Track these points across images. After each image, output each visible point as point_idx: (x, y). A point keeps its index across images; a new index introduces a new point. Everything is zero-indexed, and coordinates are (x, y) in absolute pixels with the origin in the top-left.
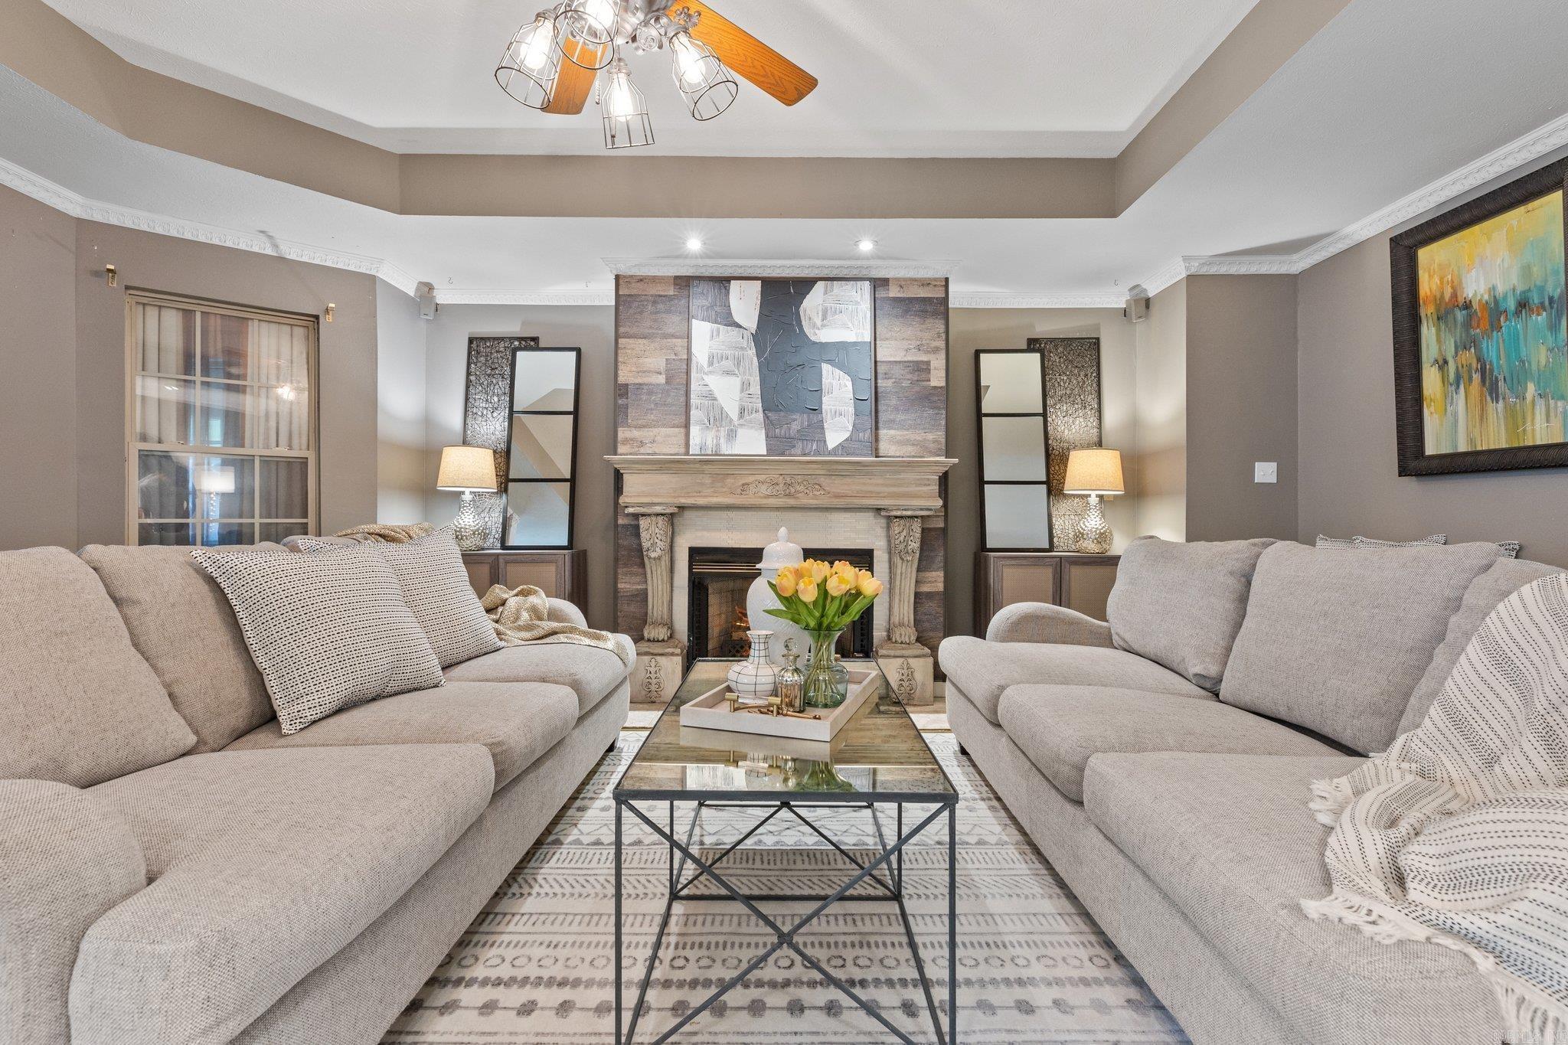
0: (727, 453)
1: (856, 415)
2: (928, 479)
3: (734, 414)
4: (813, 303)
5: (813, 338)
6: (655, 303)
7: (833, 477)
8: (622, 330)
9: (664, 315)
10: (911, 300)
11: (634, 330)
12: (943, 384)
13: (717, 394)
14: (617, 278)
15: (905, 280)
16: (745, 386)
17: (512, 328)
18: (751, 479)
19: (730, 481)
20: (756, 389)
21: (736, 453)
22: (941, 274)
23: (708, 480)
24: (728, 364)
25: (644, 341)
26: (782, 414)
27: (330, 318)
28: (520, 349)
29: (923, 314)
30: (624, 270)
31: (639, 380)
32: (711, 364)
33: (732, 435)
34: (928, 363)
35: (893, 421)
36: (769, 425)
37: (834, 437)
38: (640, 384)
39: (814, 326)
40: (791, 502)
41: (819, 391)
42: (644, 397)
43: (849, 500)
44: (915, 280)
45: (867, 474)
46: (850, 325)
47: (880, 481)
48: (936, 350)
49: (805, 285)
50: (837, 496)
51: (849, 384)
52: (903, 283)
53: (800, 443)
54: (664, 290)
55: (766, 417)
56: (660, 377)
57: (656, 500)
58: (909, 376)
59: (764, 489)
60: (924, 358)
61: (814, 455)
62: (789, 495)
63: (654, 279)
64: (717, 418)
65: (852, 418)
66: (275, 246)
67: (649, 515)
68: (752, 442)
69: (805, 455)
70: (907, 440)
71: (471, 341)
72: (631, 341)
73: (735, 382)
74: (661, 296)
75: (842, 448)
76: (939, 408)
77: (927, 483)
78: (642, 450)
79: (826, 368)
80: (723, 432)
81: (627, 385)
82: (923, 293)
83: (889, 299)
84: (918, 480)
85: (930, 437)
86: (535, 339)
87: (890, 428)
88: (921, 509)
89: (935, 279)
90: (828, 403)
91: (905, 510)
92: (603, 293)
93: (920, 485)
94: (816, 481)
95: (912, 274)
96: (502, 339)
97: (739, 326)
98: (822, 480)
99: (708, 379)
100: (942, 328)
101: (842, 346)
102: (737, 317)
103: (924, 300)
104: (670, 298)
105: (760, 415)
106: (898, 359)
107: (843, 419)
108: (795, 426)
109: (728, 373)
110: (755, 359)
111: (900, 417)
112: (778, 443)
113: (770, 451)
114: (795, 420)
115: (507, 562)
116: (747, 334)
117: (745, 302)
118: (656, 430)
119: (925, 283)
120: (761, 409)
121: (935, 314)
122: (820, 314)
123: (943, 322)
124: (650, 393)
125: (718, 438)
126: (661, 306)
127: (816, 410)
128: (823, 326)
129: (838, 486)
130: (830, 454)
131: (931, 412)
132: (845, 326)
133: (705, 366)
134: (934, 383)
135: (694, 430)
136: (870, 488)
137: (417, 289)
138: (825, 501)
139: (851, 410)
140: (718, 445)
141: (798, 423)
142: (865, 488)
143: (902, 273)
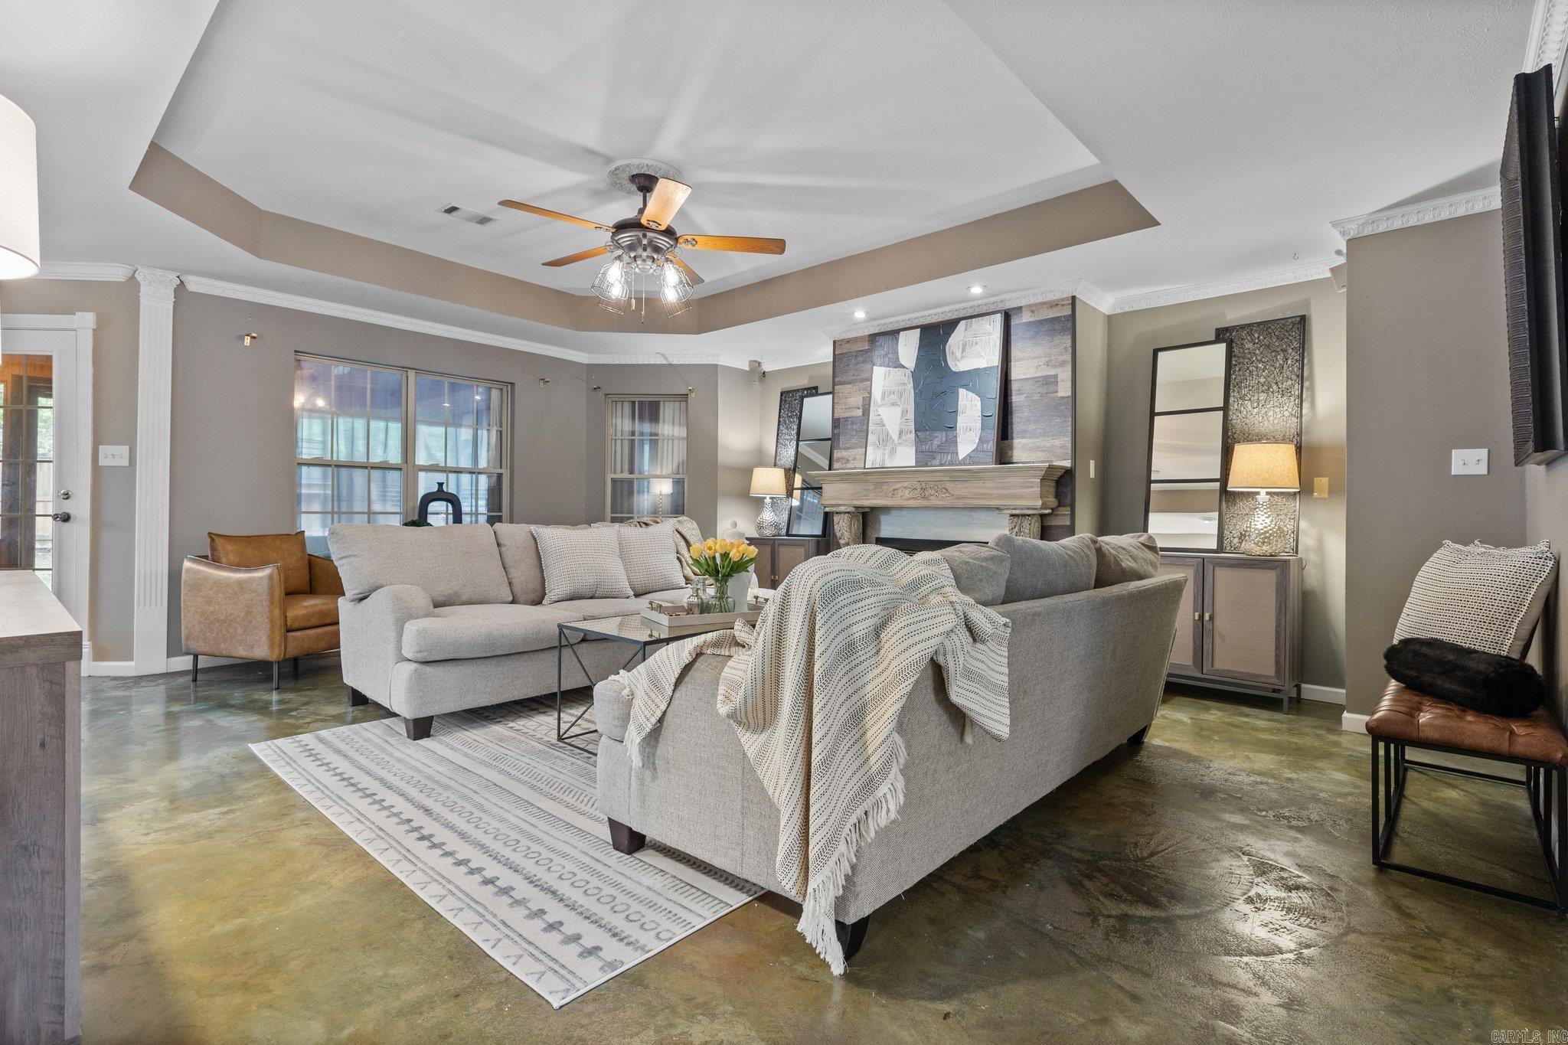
0: (889, 466)
1: (983, 429)
2: (1031, 482)
3: (895, 435)
4: (956, 340)
5: (954, 369)
6: (856, 356)
7: (956, 483)
8: (837, 380)
9: (862, 365)
10: (1041, 322)
11: (845, 378)
12: (1069, 393)
13: (885, 422)
14: (835, 342)
15: (1036, 305)
16: (905, 412)
17: (803, 382)
18: (898, 486)
19: (885, 487)
20: (911, 415)
21: (895, 465)
22: (1068, 294)
23: (871, 488)
24: (894, 397)
25: (850, 386)
26: (928, 433)
27: (693, 395)
28: (807, 396)
29: (1052, 332)
30: (838, 337)
31: (846, 415)
32: (883, 398)
33: (893, 451)
34: (1056, 376)
35: (1025, 431)
36: (919, 442)
37: (965, 448)
38: (847, 418)
39: (956, 359)
40: (925, 503)
41: (956, 412)
42: (849, 427)
43: (967, 501)
44: (1045, 303)
45: (980, 479)
46: (983, 354)
47: (992, 485)
48: (1063, 364)
49: (950, 325)
50: (958, 498)
51: (979, 404)
52: (1033, 308)
53: (939, 456)
54: (862, 347)
55: (917, 436)
56: (859, 411)
57: (840, 502)
58: (1040, 390)
59: (907, 493)
60: (1052, 372)
61: (948, 465)
62: (924, 498)
63: (856, 340)
64: (885, 440)
65: (979, 432)
66: (666, 359)
67: (841, 513)
68: (905, 457)
69: (941, 465)
70: (1038, 447)
71: (782, 394)
72: (842, 387)
73: (898, 410)
74: (860, 351)
75: (971, 458)
76: (1066, 416)
77: (1030, 485)
78: (848, 466)
79: (962, 392)
80: (888, 449)
81: (839, 419)
82: (1052, 314)
83: (1021, 324)
84: (1023, 482)
85: (1058, 442)
86: (816, 388)
87: (1023, 438)
88: (1028, 509)
89: (1063, 300)
90: (962, 421)
91: (1014, 509)
92: (824, 354)
93: (1022, 487)
94: (943, 486)
95: (1041, 299)
96: (798, 390)
97: (904, 367)
98: (948, 485)
99: (881, 411)
100: (1068, 342)
101: (976, 372)
102: (903, 361)
103: (1053, 319)
104: (865, 352)
105: (913, 435)
106: (1029, 376)
107: (972, 434)
108: (936, 442)
109: (894, 404)
110: (912, 391)
111: (1032, 427)
112: (924, 456)
113: (918, 463)
114: (937, 437)
115: (780, 545)
116: (908, 373)
117: (908, 348)
118: (856, 451)
119: (1053, 305)
120: (913, 431)
121: (1063, 331)
122: (961, 349)
123: (1070, 337)
124: (853, 423)
125: (884, 454)
126: (860, 359)
127: (953, 428)
128: (962, 357)
129: (959, 489)
130: (960, 464)
131: (1059, 420)
132: (979, 355)
133: (879, 401)
134: (1061, 394)
135: (870, 449)
136: (985, 491)
137: (750, 365)
138: (948, 502)
139: (979, 425)
140: (884, 460)
141: (939, 438)
142: (979, 491)
143: (1032, 301)
